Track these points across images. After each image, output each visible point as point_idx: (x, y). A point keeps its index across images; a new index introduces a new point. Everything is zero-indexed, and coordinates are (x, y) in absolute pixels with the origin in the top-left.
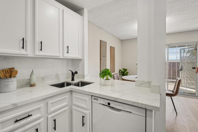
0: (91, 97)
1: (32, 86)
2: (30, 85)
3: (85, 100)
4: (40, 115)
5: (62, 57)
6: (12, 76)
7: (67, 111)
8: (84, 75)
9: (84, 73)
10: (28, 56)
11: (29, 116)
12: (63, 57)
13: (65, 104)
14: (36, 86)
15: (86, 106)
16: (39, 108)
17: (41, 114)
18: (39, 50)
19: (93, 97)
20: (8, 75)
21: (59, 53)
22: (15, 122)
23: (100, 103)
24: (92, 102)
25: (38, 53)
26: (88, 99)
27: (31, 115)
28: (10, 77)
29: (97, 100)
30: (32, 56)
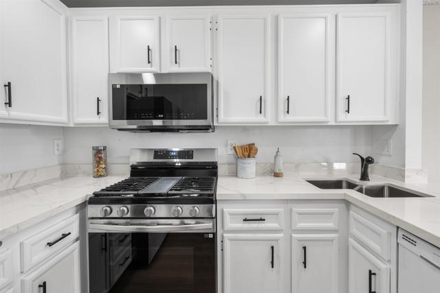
0: (396, 229)
1: (277, 175)
2: (275, 173)
3: (377, 233)
4: (278, 226)
5: (334, 124)
6: (251, 155)
7: (334, 242)
8: (404, 170)
9: (404, 166)
10: (268, 125)
11: (261, 220)
12: (336, 121)
13: (330, 225)
14: (282, 176)
15: (380, 248)
16: (277, 214)
17: (279, 224)
18: (284, 112)
19: (401, 233)
20: (246, 154)
21: (326, 116)
22: (244, 220)
23: (421, 257)
24: (398, 244)
25: (284, 118)
26: (385, 232)
27: (264, 220)
28: (249, 156)
29: (414, 243)
30: (274, 124)
